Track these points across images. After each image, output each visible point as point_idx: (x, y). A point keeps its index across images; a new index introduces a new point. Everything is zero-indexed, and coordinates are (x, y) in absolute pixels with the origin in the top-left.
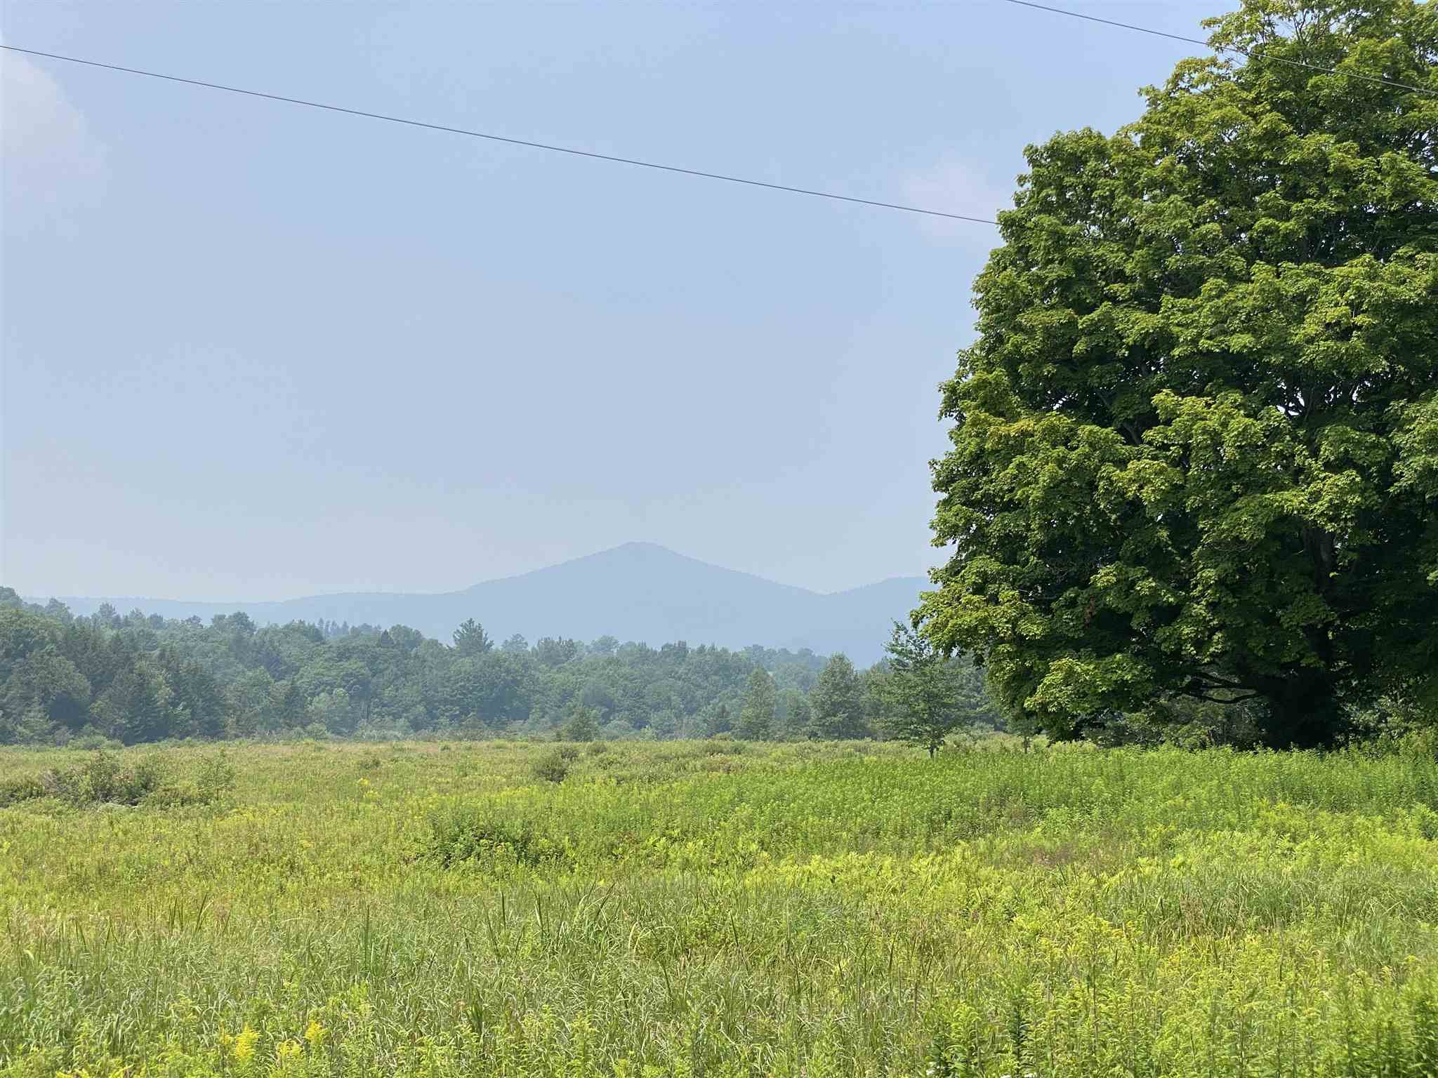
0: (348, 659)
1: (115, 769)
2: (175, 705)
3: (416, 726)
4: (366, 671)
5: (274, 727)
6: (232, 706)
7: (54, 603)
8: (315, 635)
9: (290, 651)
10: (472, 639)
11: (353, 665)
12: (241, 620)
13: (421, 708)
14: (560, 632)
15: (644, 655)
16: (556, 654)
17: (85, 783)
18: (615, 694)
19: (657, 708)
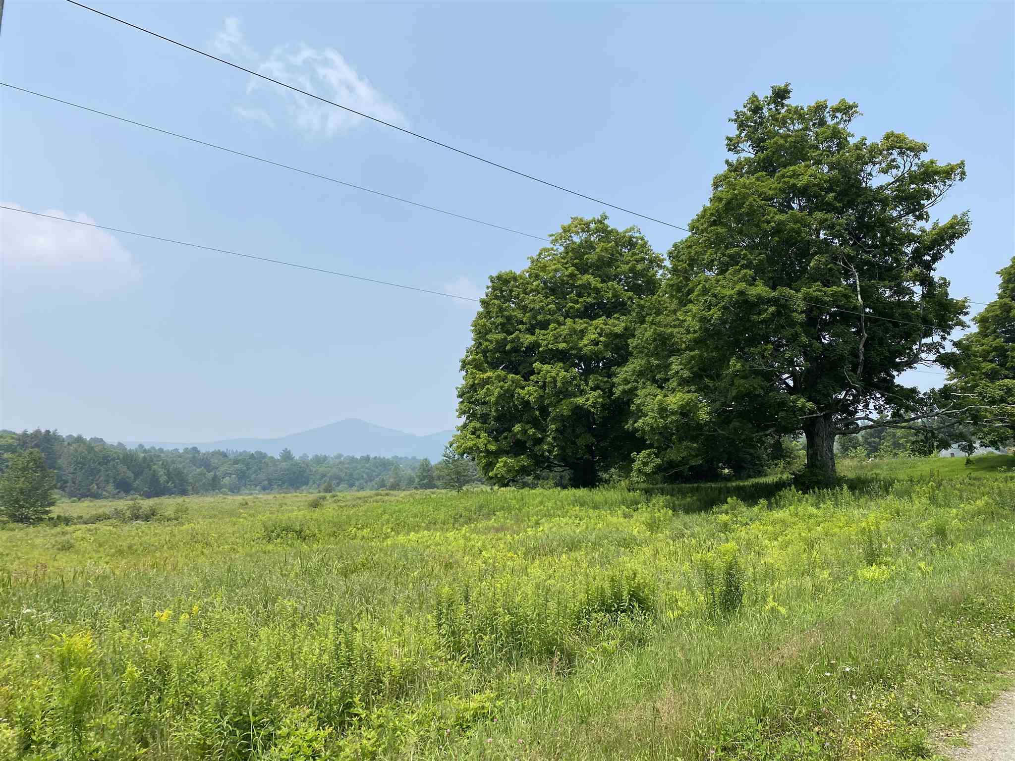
0: (237, 464)
1: (141, 508)
2: (168, 483)
3: (264, 489)
4: (245, 468)
5: (207, 490)
6: (190, 483)
7: (120, 444)
8: (224, 455)
9: (215, 461)
10: (287, 455)
11: (238, 466)
12: (195, 449)
13: (266, 482)
14: (321, 452)
15: (353, 460)
16: (320, 460)
17: (128, 513)
18: (343, 475)
19: (358, 480)
